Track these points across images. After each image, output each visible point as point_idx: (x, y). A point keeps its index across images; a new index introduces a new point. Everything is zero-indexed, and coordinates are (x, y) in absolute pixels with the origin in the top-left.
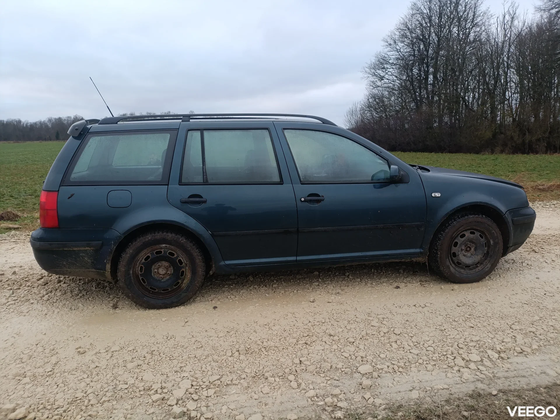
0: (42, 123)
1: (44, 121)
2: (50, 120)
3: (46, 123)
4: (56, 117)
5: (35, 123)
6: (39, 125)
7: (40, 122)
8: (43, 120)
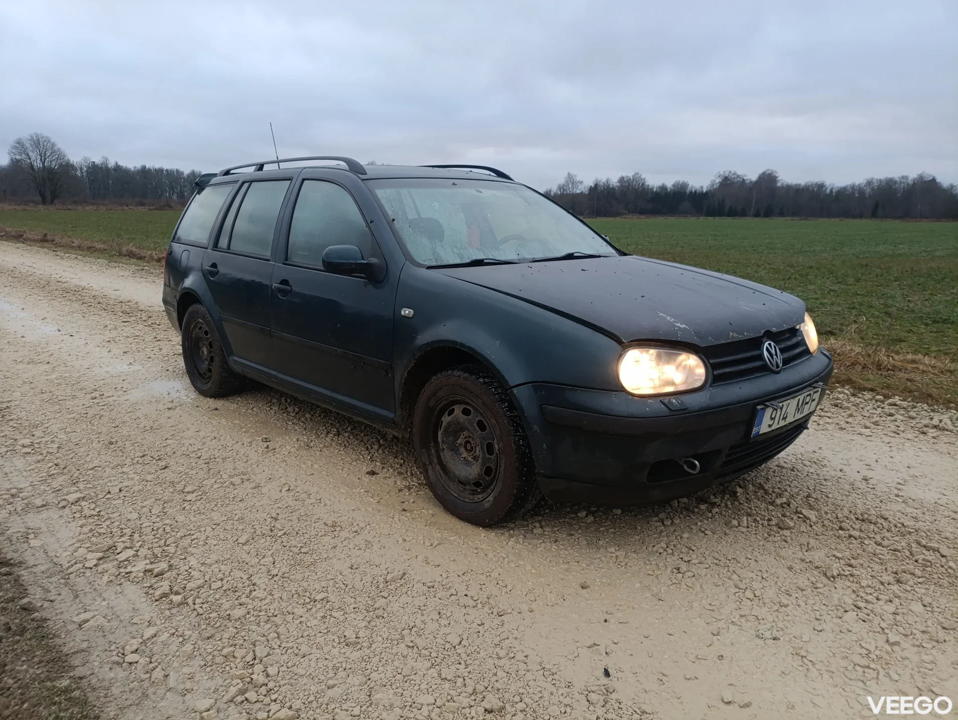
0: (855, 187)
1: (859, 184)
2: (869, 183)
3: (863, 189)
4: (882, 178)
5: (845, 188)
6: (851, 191)
7: (853, 187)
8: (857, 183)
